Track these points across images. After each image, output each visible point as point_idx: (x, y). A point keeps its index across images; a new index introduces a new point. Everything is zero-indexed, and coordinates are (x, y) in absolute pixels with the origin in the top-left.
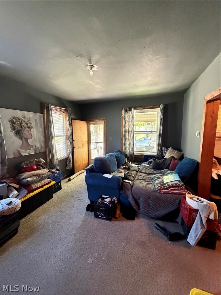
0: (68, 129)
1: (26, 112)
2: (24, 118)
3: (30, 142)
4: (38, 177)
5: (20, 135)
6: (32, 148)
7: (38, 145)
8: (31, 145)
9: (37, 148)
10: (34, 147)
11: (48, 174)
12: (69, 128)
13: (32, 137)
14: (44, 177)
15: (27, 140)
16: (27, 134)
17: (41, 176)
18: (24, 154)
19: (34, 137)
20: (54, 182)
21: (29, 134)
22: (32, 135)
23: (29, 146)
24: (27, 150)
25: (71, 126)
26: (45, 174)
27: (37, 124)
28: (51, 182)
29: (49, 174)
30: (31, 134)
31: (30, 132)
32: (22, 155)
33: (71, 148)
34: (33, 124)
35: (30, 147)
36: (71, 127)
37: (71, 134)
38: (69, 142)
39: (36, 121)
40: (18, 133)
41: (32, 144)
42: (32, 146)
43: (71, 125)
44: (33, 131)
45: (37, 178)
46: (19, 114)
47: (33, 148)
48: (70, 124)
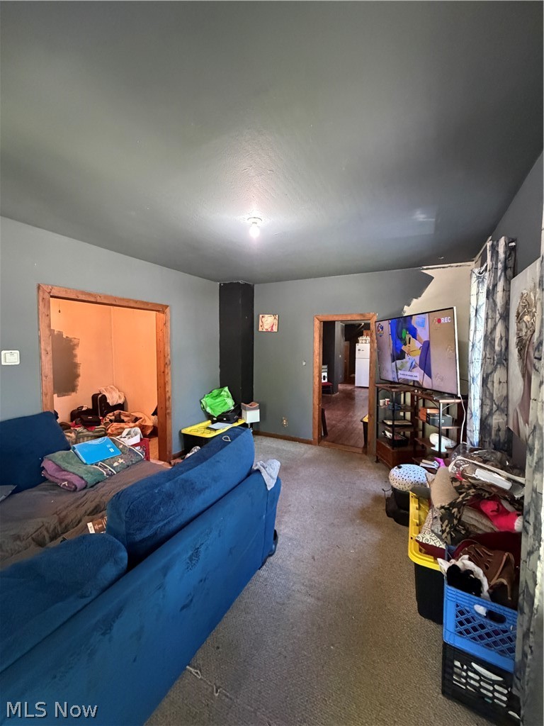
2: (535, 289)
24: (527, 425)
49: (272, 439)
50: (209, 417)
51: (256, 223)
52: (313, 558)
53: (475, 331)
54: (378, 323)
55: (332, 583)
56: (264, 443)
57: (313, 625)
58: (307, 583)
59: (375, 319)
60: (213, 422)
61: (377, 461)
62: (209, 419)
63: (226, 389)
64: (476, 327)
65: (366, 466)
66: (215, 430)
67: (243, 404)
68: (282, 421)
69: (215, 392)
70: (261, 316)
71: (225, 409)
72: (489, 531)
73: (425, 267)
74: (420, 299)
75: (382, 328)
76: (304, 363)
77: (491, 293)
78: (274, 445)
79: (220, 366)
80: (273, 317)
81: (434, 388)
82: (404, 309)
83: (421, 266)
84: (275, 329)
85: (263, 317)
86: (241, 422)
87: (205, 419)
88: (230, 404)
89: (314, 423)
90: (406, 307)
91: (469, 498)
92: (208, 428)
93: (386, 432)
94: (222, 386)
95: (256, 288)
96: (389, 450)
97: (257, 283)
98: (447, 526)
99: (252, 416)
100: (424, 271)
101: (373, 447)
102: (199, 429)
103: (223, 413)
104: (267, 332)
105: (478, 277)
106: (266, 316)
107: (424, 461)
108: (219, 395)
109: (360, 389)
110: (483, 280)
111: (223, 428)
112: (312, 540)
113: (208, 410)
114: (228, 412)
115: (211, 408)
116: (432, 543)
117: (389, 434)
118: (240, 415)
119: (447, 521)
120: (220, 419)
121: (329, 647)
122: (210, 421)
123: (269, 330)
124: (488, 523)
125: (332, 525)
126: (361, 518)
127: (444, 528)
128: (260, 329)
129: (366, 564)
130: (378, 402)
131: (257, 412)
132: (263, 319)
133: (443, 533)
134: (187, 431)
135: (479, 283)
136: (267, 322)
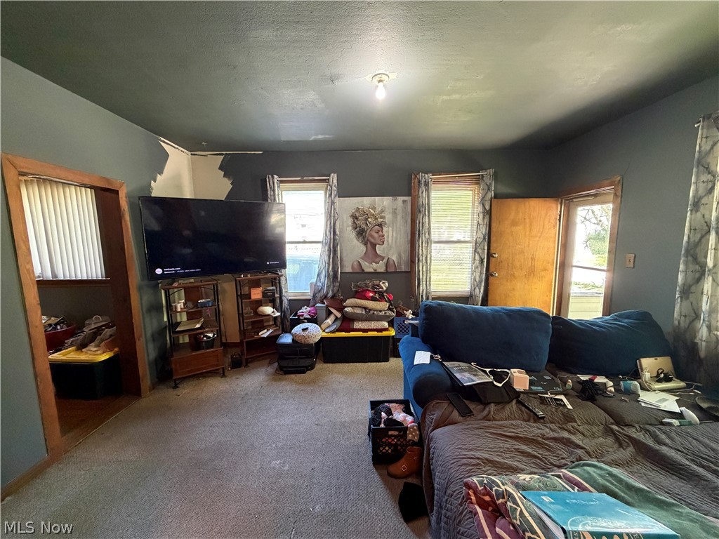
0: (479, 225)
1: (377, 198)
2: (374, 208)
4: (366, 311)
5: (363, 238)
7: (394, 258)
8: (381, 256)
9: (391, 262)
10: (385, 261)
11: (385, 313)
12: (481, 222)
13: (383, 242)
14: (377, 316)
15: (374, 246)
16: (376, 235)
17: (372, 312)
18: (367, 270)
19: (388, 241)
20: (392, 333)
21: (380, 236)
22: (383, 239)
23: (376, 257)
24: (373, 263)
25: (488, 216)
26: (381, 311)
27: (397, 218)
28: (386, 330)
29: (388, 314)
30: (383, 236)
31: (380, 233)
32: (363, 270)
33: (481, 273)
34: (388, 217)
35: (379, 259)
36: (487, 220)
37: (484, 238)
38: (477, 257)
39: (394, 212)
40: (361, 234)
42: (382, 258)
43: (488, 213)
44: (388, 232)
45: (364, 312)
46: (365, 202)
48: (483, 213)
59: (125, 190)
61: (176, 387)
74: (162, 176)
82: (152, 185)
83: (159, 136)
90: (152, 182)
100: (162, 143)
105: (277, 183)
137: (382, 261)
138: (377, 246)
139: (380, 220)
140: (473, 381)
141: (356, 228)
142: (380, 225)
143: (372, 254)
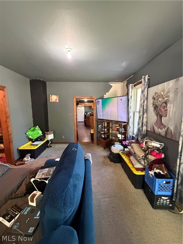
1: (166, 83)
2: (164, 91)
3: (163, 121)
5: (157, 111)
6: (163, 129)
9: (170, 131)
10: (167, 129)
11: (140, 159)
13: (166, 115)
15: (161, 117)
16: (163, 110)
18: (157, 132)
19: (169, 115)
21: (165, 110)
22: (167, 113)
23: (161, 125)
24: (159, 129)
30: (167, 110)
31: (165, 108)
32: (155, 132)
40: (156, 109)
41: (164, 124)
42: (165, 127)
44: (170, 107)
45: (133, 153)
46: (160, 88)
47: (165, 129)
49: (58, 144)
50: (30, 140)
51: (70, 51)
52: (99, 184)
53: (131, 103)
54: (97, 100)
55: (109, 190)
56: (56, 146)
57: (113, 208)
58: (102, 194)
59: (95, 98)
60: (33, 142)
61: (98, 145)
62: (30, 141)
63: (37, 127)
64: (131, 102)
65: (96, 147)
66: (37, 145)
67: (46, 132)
68: (62, 136)
69: (32, 129)
70: (50, 95)
71: (39, 135)
72: (154, 159)
73: (110, 83)
74: (109, 93)
75: (99, 102)
76: (70, 115)
77: (143, 92)
78: (61, 146)
79: (33, 117)
80: (56, 96)
81: (119, 121)
82: (104, 96)
83: (109, 82)
84: (57, 101)
85: (51, 96)
86: (46, 140)
87: (28, 141)
88: (40, 133)
89: (75, 136)
90: (105, 95)
91: (150, 152)
92: (32, 145)
93: (102, 136)
94: (35, 126)
95: (47, 83)
96: (103, 141)
97: (47, 81)
98: (146, 161)
99: (50, 137)
100: (110, 84)
101: (95, 141)
102: (27, 146)
103: (38, 137)
104: (54, 102)
105: (131, 87)
106: (53, 95)
107: (115, 143)
108: (34, 130)
109: (79, 123)
110: (133, 88)
111: (40, 143)
112: (95, 178)
113: (30, 137)
114: (40, 136)
115: (32, 136)
116: (139, 167)
117: (103, 136)
118: (45, 137)
119: (146, 160)
120: (37, 140)
121: (122, 213)
122: (31, 142)
123: (55, 101)
124: (154, 157)
125: (98, 170)
126: (104, 165)
127: (145, 162)
128: (51, 101)
129: (114, 179)
130: (98, 126)
131: (52, 135)
132: (52, 97)
133: (145, 164)
134: (22, 148)
135: (132, 89)
136: (54, 98)
137: (164, 128)
138: (163, 117)
139: (166, 99)
140: (40, 172)
141: (154, 105)
142: (166, 103)
143: (160, 123)
